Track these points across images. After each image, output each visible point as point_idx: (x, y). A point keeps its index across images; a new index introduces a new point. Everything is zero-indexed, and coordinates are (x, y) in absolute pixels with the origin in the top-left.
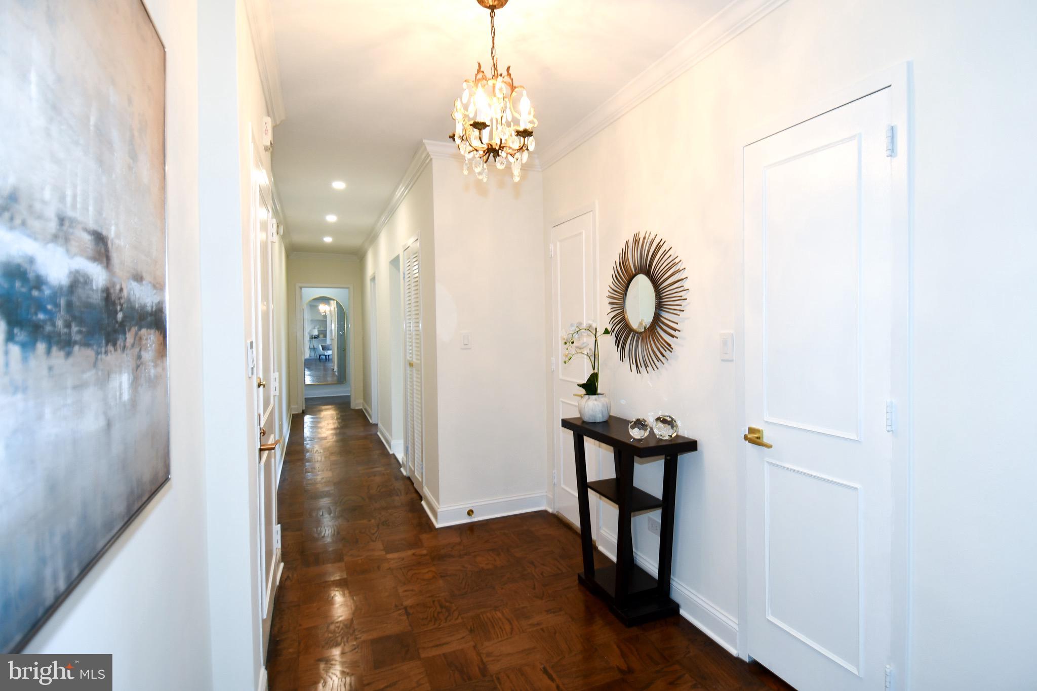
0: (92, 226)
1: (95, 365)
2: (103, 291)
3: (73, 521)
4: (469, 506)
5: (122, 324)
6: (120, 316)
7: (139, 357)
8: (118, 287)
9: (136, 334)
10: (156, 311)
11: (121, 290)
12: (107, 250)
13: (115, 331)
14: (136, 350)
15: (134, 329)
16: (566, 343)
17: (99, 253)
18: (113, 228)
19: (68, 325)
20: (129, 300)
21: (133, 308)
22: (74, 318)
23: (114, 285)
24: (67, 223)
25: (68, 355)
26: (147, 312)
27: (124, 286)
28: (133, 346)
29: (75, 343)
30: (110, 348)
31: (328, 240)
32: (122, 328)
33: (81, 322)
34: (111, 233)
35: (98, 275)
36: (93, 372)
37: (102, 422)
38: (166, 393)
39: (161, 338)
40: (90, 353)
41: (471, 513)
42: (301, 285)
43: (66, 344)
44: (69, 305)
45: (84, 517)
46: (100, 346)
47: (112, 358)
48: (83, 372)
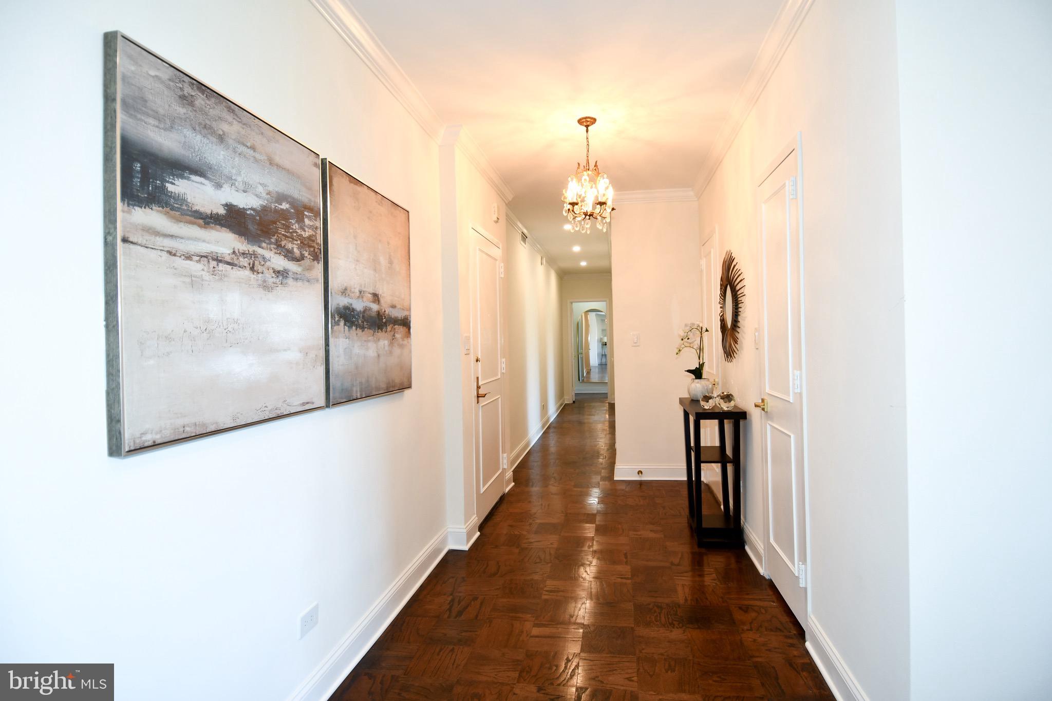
0: (372, 291)
1: (373, 335)
2: (376, 312)
3: (364, 380)
4: (640, 468)
5: (385, 323)
6: (384, 320)
7: (394, 336)
8: (383, 310)
9: (392, 327)
10: (403, 319)
11: (385, 311)
12: (378, 298)
13: (382, 325)
14: (392, 333)
15: (391, 325)
16: (682, 340)
17: (375, 300)
18: (381, 291)
19: (363, 322)
20: (389, 315)
21: (391, 318)
22: (365, 320)
23: (382, 310)
24: (362, 292)
25: (363, 331)
26: (399, 320)
27: (386, 310)
28: (391, 331)
29: (366, 328)
30: (379, 331)
31: (583, 264)
32: (385, 324)
33: (367, 322)
34: (380, 292)
35: (375, 307)
36: (372, 337)
37: (376, 355)
38: (410, 352)
39: (407, 330)
40: (371, 331)
41: (640, 473)
42: (572, 301)
43: (363, 328)
44: (363, 317)
45: (368, 381)
46: (375, 330)
47: (380, 334)
48: (369, 337)
